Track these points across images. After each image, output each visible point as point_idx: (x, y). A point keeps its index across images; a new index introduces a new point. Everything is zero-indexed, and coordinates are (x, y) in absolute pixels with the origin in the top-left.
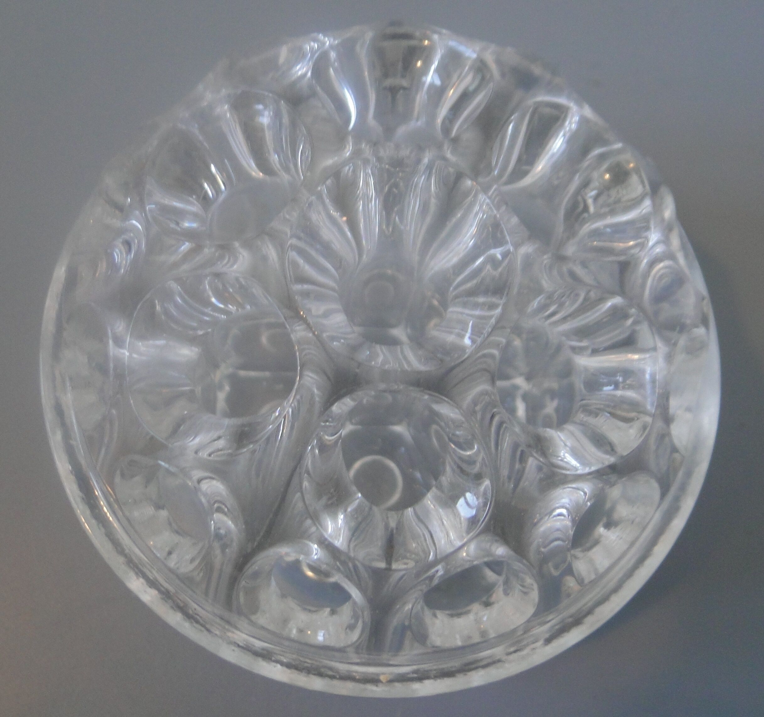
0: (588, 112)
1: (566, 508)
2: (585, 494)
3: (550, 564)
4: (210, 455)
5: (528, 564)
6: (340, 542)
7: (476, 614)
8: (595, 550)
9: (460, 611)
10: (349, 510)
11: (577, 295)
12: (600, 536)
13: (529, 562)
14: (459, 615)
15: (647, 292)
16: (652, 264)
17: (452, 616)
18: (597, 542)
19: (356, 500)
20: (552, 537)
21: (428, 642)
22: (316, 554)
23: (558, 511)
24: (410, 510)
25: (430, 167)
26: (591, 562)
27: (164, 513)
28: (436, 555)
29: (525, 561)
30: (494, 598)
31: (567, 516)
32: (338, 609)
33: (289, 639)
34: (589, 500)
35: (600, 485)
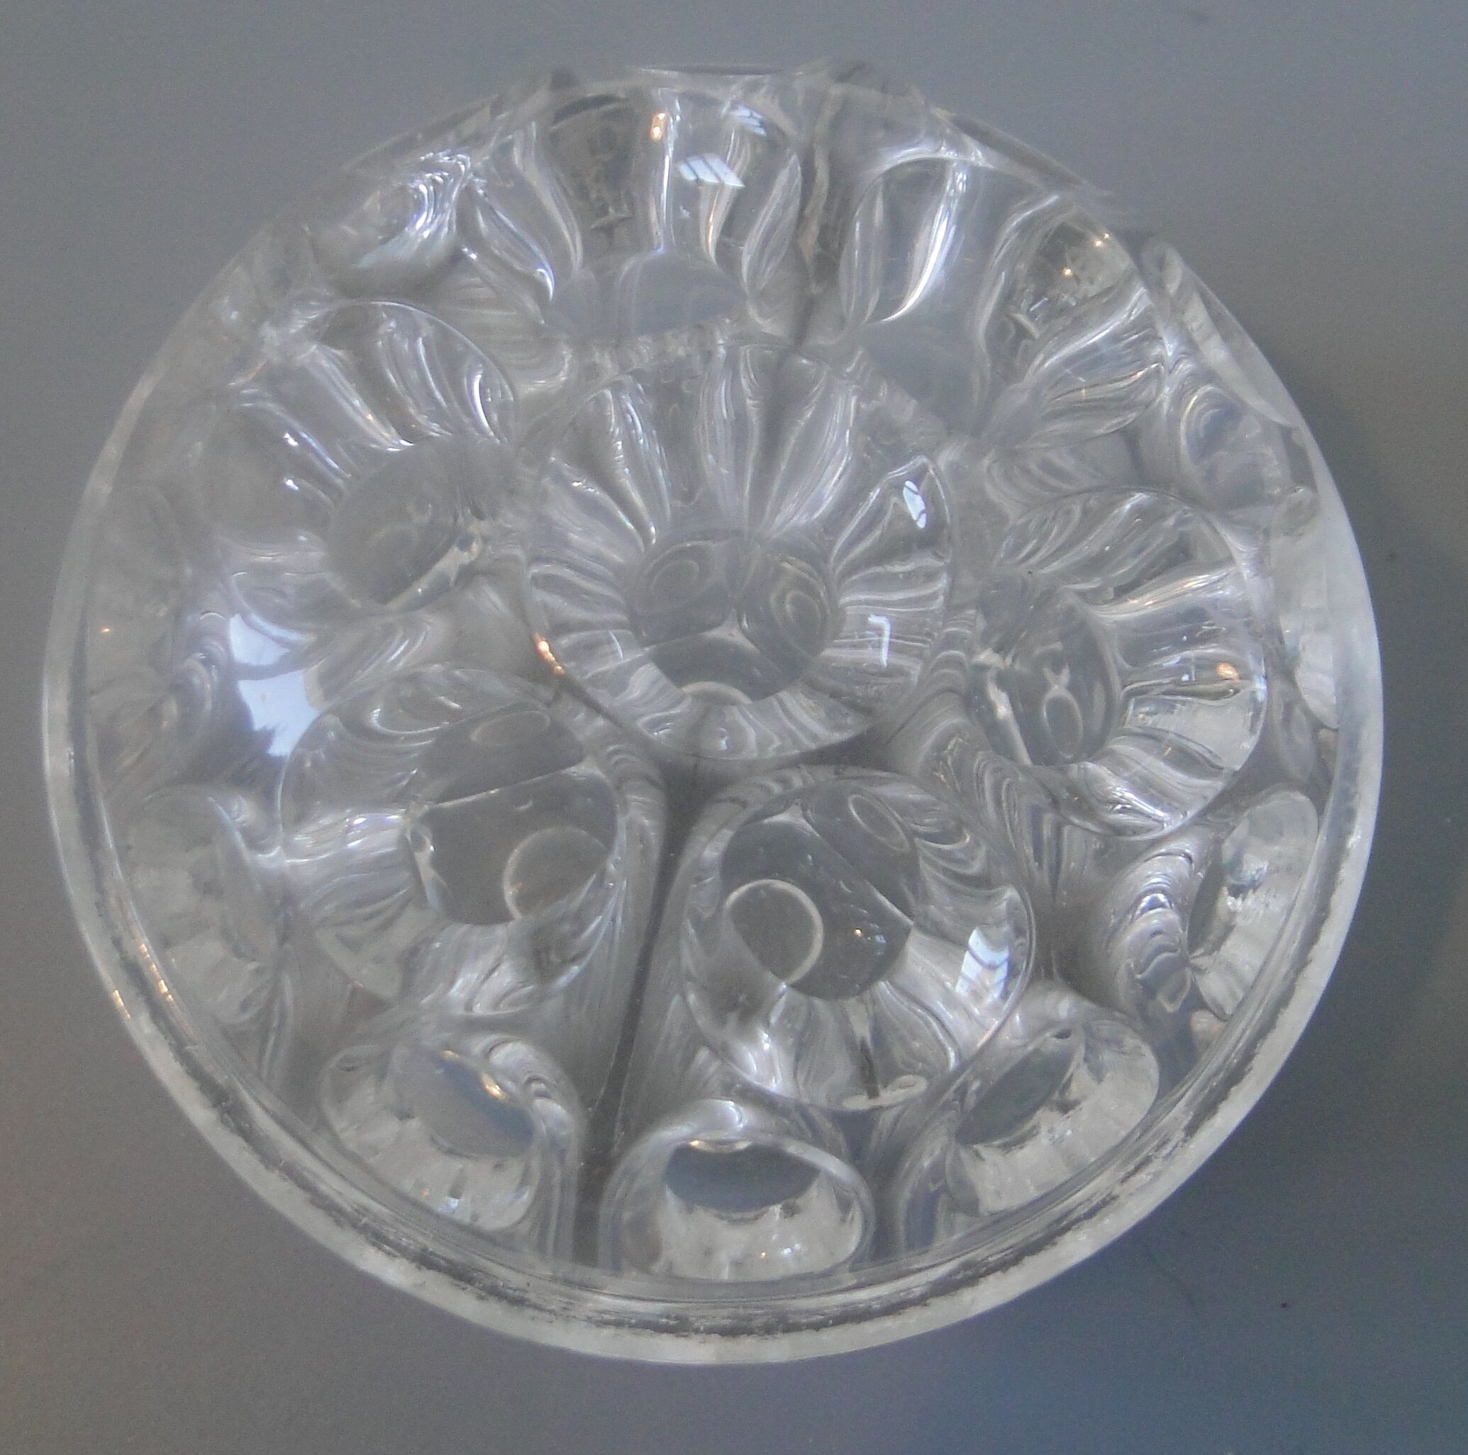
0: (978, 156)
1: (1163, 891)
2: (1188, 857)
3: (1161, 998)
4: (496, 1005)
5: (1124, 1017)
6: (777, 1085)
7: (1051, 1131)
8: (1229, 943)
9: (1018, 1133)
10: (773, 1020)
11: (1068, 512)
12: (1233, 914)
13: (1124, 1013)
14: (1020, 1142)
15: (1183, 442)
16: (1179, 398)
17: (1007, 1147)
18: (1229, 929)
19: (780, 997)
20: (1149, 950)
21: (982, 1209)
22: (740, 1121)
23: (1146, 901)
24: (883, 986)
25: (732, 361)
26: (1230, 968)
27: (415, 1124)
28: (959, 1055)
29: (1117, 1014)
30: (1074, 1092)
31: (1168, 904)
32: (800, 1202)
33: (722, 1285)
34: (1199, 868)
35: (1211, 835)
